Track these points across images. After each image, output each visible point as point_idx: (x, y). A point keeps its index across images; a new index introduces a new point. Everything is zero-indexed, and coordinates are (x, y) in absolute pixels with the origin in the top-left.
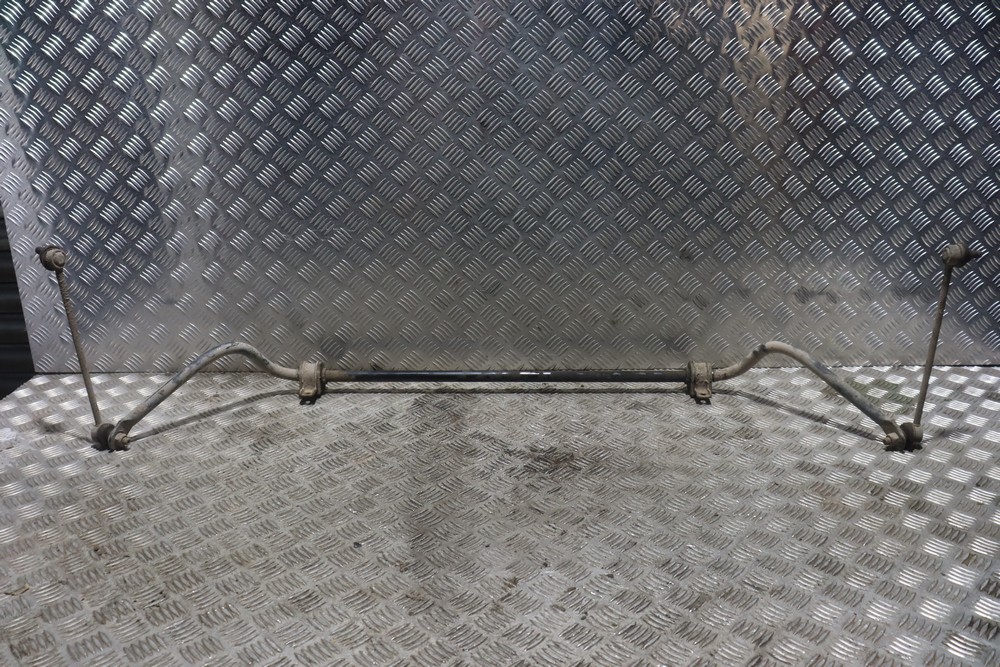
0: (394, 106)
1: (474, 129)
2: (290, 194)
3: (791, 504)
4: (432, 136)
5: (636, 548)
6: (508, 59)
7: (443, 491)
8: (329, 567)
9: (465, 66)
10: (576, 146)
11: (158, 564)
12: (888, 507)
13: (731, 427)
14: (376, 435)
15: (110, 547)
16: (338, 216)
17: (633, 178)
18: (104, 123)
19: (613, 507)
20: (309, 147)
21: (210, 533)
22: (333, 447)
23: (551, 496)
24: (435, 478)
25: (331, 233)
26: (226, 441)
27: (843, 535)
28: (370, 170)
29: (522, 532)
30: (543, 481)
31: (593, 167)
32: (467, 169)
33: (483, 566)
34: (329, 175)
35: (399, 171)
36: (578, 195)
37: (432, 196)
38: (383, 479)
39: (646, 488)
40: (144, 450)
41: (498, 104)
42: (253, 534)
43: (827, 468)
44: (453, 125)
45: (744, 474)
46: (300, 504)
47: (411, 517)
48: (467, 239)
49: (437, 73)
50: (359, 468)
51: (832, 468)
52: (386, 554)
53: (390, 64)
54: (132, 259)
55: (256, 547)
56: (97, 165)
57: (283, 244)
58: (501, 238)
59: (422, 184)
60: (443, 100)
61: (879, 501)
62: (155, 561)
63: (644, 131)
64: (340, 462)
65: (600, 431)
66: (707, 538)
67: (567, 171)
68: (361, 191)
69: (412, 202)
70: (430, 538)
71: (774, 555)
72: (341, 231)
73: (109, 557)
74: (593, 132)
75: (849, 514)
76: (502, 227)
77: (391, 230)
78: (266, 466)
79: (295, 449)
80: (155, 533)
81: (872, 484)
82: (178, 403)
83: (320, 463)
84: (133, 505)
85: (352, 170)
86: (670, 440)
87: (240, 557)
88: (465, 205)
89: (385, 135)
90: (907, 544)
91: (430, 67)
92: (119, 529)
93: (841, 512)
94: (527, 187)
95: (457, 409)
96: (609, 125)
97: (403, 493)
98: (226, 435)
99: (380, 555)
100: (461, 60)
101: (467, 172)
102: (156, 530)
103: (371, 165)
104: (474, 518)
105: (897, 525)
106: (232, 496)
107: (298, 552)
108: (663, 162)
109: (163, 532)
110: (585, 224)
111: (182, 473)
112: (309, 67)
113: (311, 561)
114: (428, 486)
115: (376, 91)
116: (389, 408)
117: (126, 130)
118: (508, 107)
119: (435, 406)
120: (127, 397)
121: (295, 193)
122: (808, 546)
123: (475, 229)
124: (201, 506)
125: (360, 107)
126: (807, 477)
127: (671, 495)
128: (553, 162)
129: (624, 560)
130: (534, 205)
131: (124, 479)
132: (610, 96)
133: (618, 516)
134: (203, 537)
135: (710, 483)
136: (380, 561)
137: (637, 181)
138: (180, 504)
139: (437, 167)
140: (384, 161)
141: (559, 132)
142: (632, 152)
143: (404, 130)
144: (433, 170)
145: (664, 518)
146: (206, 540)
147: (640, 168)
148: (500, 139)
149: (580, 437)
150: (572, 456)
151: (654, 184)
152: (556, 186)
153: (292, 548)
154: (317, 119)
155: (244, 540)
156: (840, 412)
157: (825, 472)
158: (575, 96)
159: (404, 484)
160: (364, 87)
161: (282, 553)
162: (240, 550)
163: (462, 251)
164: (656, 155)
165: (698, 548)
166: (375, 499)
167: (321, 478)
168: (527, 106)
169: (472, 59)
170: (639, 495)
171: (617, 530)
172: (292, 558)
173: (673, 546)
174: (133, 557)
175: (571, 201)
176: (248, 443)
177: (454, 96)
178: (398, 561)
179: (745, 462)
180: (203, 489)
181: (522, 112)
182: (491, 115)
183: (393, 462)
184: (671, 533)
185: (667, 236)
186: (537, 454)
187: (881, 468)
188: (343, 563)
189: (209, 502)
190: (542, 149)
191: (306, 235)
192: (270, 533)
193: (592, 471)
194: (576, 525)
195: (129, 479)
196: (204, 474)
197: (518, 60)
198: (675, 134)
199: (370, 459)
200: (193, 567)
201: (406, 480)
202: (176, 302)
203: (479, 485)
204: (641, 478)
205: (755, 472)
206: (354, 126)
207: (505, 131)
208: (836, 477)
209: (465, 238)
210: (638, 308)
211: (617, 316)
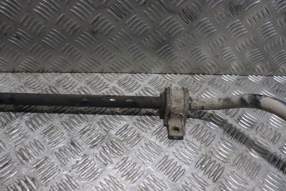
210: (119, 19)
211: (96, 26)
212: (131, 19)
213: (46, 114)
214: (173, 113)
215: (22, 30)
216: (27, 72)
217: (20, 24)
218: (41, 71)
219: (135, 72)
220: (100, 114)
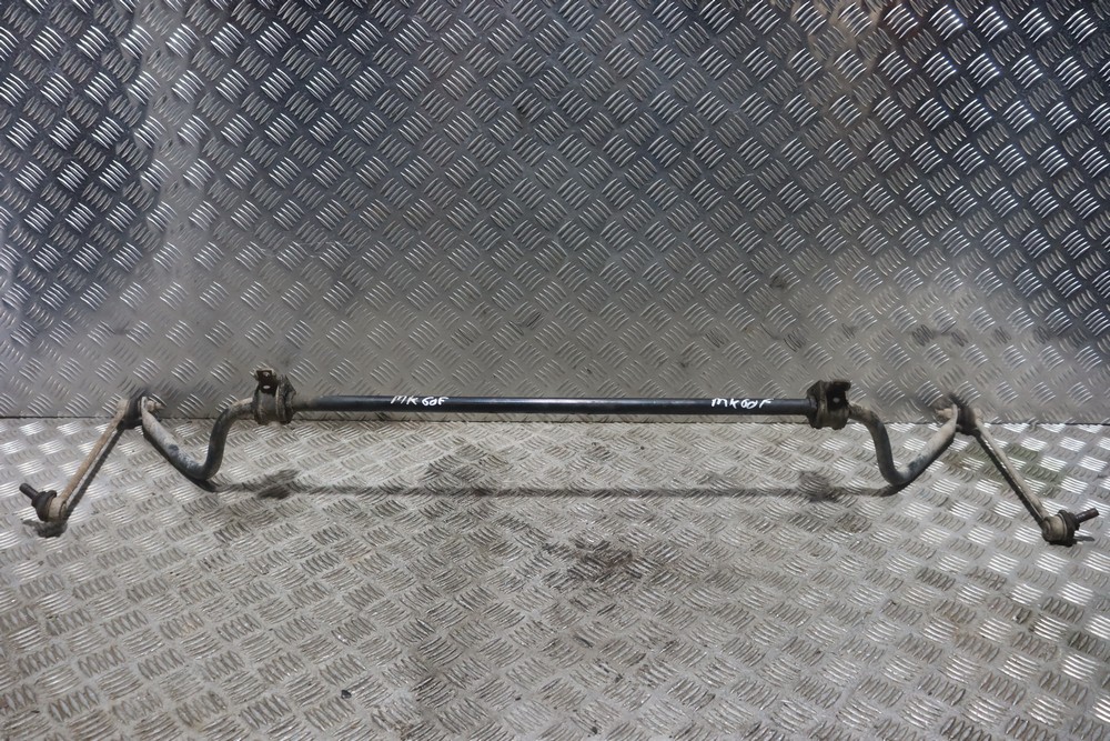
0: (405, 85)
1: (509, 117)
2: (271, 197)
3: (915, 635)
4: (454, 125)
5: (714, 704)
6: (555, 25)
7: (462, 609)
8: (307, 730)
9: (498, 33)
10: (642, 141)
11: (77, 724)
12: (1041, 643)
13: (832, 513)
14: (378, 520)
15: (14, 696)
16: (332, 226)
17: (713, 183)
18: (23, 101)
19: (683, 638)
20: (293, 137)
21: (152, 672)
22: (322, 537)
23: (601, 618)
24: (453, 588)
25: (324, 248)
26: (185, 526)
27: (986, 687)
28: (373, 168)
29: (564, 676)
30: (592, 594)
31: (663, 168)
32: (500, 169)
33: (512, 731)
34: (320, 174)
35: (411, 169)
36: (642, 205)
37: (454, 203)
38: (385, 587)
39: (726, 608)
40: (77, 538)
41: (541, 84)
42: (210, 675)
43: (958, 579)
44: (482, 110)
45: (852, 587)
46: (275, 626)
47: (419, 649)
48: (497, 258)
49: (460, 41)
50: (353, 570)
51: (963, 579)
52: (384, 709)
53: (398, 29)
54: (69, 277)
55: (212, 696)
56: (17, 157)
57: (262, 261)
58: (542, 257)
59: (441, 187)
60: (468, 78)
61: (1027, 633)
62: (73, 720)
63: (731, 124)
64: (329, 560)
65: (665, 517)
66: (807, 689)
67: (630, 174)
68: (362, 195)
69: (428, 210)
70: (442, 684)
71: (897, 719)
72: (337, 246)
73: (11, 714)
74: (665, 124)
75: (990, 652)
76: (544, 244)
77: (400, 246)
78: (234, 564)
79: (274, 539)
80: (78, 673)
81: (1016, 605)
82: (129, 466)
83: (303, 561)
84: (53, 626)
85: (350, 168)
86: (756, 532)
87: (188, 713)
88: (496, 215)
89: (392, 123)
90: (1071, 703)
91: (452, 34)
92: (30, 666)
93: (980, 650)
94: (577, 193)
95: (482, 480)
96: (686, 115)
97: (409, 611)
98: (187, 516)
99: (376, 712)
100: (493, 25)
101: (499, 173)
102: (81, 667)
103: (375, 161)
104: (501, 653)
105: (1055, 672)
106: (185, 613)
107: (266, 705)
108: (754, 163)
109: (90, 671)
110: (650, 242)
111: (126, 575)
112: (292, 31)
113: (284, 719)
114: (441, 601)
115: (381, 64)
116: (396, 477)
117: (53, 111)
118: (554, 89)
119: (454, 475)
120: (63, 456)
121: (276, 196)
122: (940, 703)
123: (509, 245)
124: (144, 627)
125: (360, 85)
126: (933, 593)
127: (759, 619)
128: (611, 161)
129: (699, 724)
130: (585, 216)
131: (46, 584)
132: (688, 77)
133: (689, 652)
134: (143, 679)
135: (808, 600)
136: (374, 721)
137: (719, 187)
138: (117, 625)
139: (460, 165)
140: (391, 157)
141: (620, 123)
142: (715, 150)
143: (417, 117)
144: (455, 169)
145: (751, 657)
146: (147, 685)
147: (723, 172)
148: (544, 130)
149: (640, 527)
150: (630, 556)
151: (741, 192)
152: (615, 191)
153: (260, 699)
154: (303, 101)
155: (197, 686)
156: (968, 493)
157: (956, 586)
158: (642, 76)
159: (412, 597)
160: (365, 59)
161: (245, 705)
162: (189, 701)
163: (492, 273)
164: (746, 155)
165: (796, 705)
166: (372, 620)
167: (304, 586)
168: (578, 88)
169: (508, 25)
170: (717, 618)
171: (690, 675)
172: (258, 715)
173: (763, 702)
174: (45, 714)
175: (633, 212)
176: (213, 529)
177: (483, 72)
178: (399, 722)
179: (850, 567)
180: (148, 601)
181: (572, 95)
182: (531, 98)
183: (399, 562)
184: (760, 682)
185: (755, 258)
186: (584, 552)
187: (1026, 579)
188: (326, 725)
189: (155, 622)
190: (597, 144)
191: (291, 250)
192: (232, 673)
193: (656, 580)
194: (636, 667)
195: (53, 584)
196: (151, 578)
197: (568, 25)
198: (771, 129)
199: (368, 556)
200: (125, 728)
201: (415, 590)
202: (128, 332)
203: (507, 599)
204: (719, 591)
205: (865, 583)
206: (351, 109)
207: (549, 120)
208: (970, 593)
209: (496, 256)
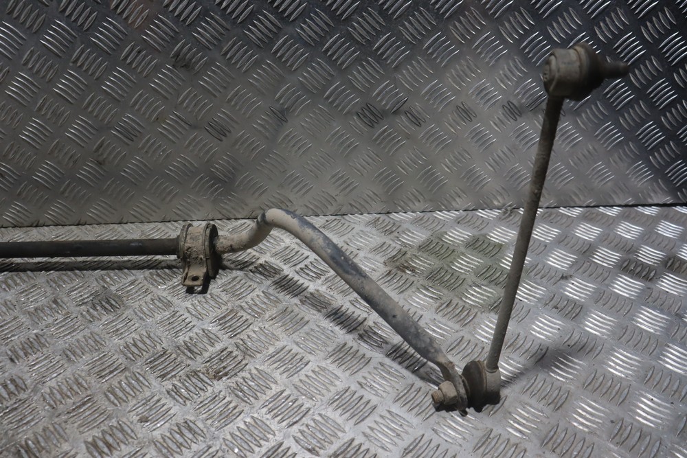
210: (129, 142)
211: (102, 154)
212: (144, 141)
213: (29, 272)
214: (189, 256)
215: (6, 164)
216: (15, 226)
217: (4, 156)
218: (34, 225)
219: (168, 220)
220: (102, 270)
